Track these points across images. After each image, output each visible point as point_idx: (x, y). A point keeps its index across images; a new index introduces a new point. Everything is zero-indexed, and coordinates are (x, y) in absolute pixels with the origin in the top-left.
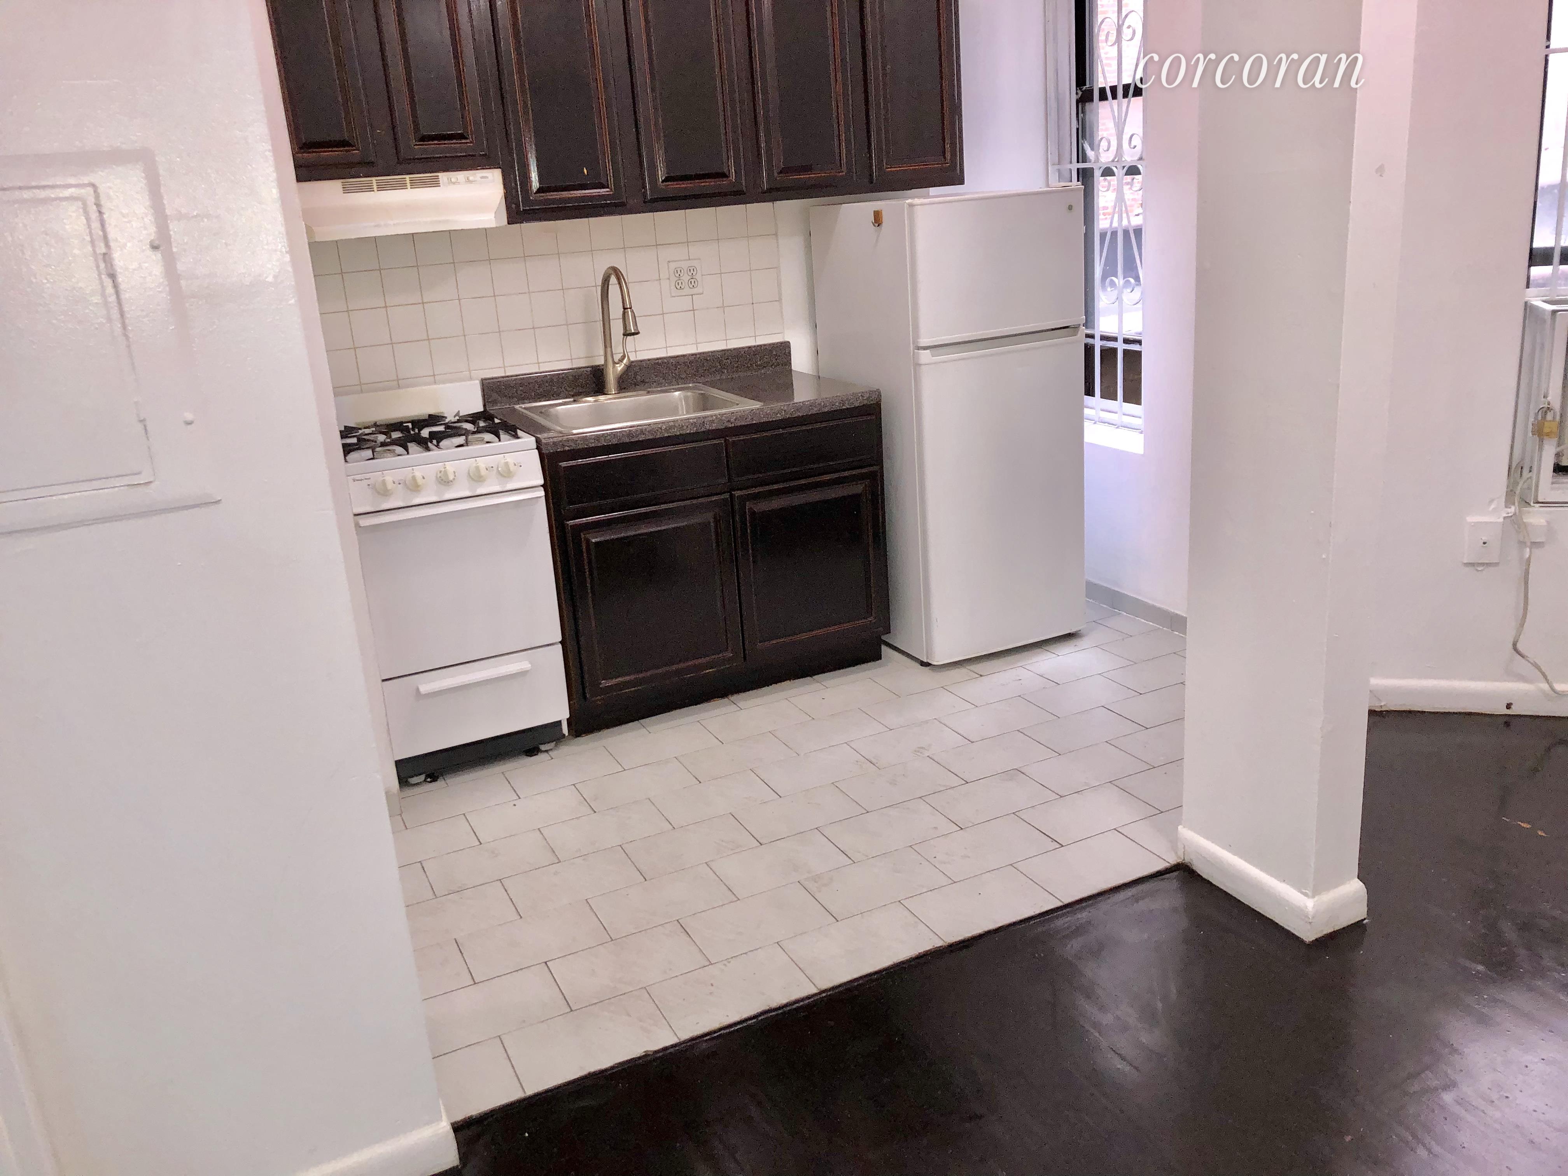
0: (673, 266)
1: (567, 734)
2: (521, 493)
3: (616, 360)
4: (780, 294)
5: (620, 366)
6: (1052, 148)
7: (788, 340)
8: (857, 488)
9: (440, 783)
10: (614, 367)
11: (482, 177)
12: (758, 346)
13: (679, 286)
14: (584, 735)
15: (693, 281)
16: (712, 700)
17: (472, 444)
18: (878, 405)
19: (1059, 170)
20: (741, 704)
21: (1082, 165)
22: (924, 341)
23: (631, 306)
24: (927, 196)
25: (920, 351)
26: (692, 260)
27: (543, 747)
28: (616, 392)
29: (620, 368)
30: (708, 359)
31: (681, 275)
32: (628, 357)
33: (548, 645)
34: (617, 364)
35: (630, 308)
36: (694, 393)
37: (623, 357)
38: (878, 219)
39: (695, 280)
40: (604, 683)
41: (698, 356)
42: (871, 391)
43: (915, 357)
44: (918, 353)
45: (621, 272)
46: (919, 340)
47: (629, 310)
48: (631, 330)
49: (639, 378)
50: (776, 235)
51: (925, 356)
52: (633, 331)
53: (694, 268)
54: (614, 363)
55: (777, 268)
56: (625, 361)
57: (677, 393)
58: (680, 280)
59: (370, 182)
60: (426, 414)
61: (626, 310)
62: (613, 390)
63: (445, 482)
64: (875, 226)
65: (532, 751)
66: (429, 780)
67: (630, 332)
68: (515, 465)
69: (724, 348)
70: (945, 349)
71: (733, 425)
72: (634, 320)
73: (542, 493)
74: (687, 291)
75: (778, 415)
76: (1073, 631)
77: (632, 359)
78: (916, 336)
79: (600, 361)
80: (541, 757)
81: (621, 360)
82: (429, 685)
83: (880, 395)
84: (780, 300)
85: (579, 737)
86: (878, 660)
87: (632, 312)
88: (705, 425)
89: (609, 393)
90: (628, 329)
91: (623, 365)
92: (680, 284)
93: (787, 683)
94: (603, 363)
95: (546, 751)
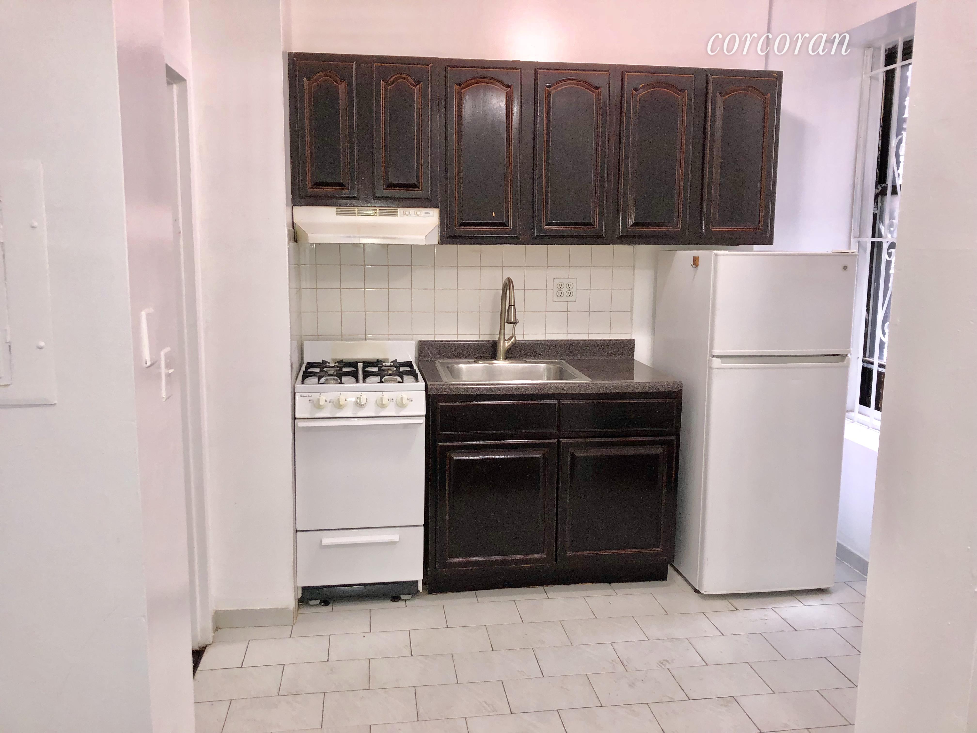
0: (557, 281)
1: (421, 591)
2: (409, 418)
3: (506, 339)
4: (632, 308)
5: (508, 343)
6: (855, 225)
7: (634, 339)
8: (657, 450)
9: (328, 608)
10: (504, 342)
11: (426, 213)
12: (611, 340)
13: (559, 295)
14: (434, 594)
15: (569, 292)
16: (531, 587)
17: (388, 382)
18: (681, 393)
19: (859, 242)
20: (551, 595)
21: (876, 239)
22: (717, 352)
23: (514, 305)
24: (752, 250)
25: (713, 358)
26: (570, 278)
27: (403, 597)
28: (503, 359)
29: (507, 344)
30: (573, 344)
31: (561, 288)
32: (515, 337)
33: (415, 526)
34: (506, 341)
35: (514, 306)
36: (555, 366)
37: (512, 337)
38: (696, 262)
39: (571, 292)
40: (449, 560)
41: (566, 342)
42: (674, 382)
43: (710, 361)
44: (711, 359)
45: (512, 282)
46: (712, 350)
47: (512, 307)
48: (511, 320)
49: (523, 352)
50: (634, 267)
51: (716, 363)
52: (512, 321)
53: (571, 284)
54: (505, 340)
55: (632, 289)
56: (512, 340)
57: (543, 365)
58: (560, 291)
59: (354, 210)
60: (376, 359)
61: (510, 307)
62: (502, 358)
63: (359, 405)
64: (693, 267)
65: (396, 598)
66: (323, 604)
67: (510, 321)
68: (408, 400)
69: (587, 338)
70: (733, 360)
71: (565, 392)
72: (514, 313)
73: (423, 420)
74: (565, 298)
75: (600, 390)
76: (822, 587)
77: (517, 339)
78: (712, 347)
79: (497, 338)
80: (401, 604)
81: (510, 339)
82: (329, 539)
83: (681, 386)
84: (631, 311)
85: (430, 594)
86: (663, 580)
87: (515, 308)
88: (545, 390)
89: (499, 359)
90: (509, 319)
91: (511, 342)
92: (560, 293)
93: (590, 585)
94: (498, 339)
95: (405, 600)
